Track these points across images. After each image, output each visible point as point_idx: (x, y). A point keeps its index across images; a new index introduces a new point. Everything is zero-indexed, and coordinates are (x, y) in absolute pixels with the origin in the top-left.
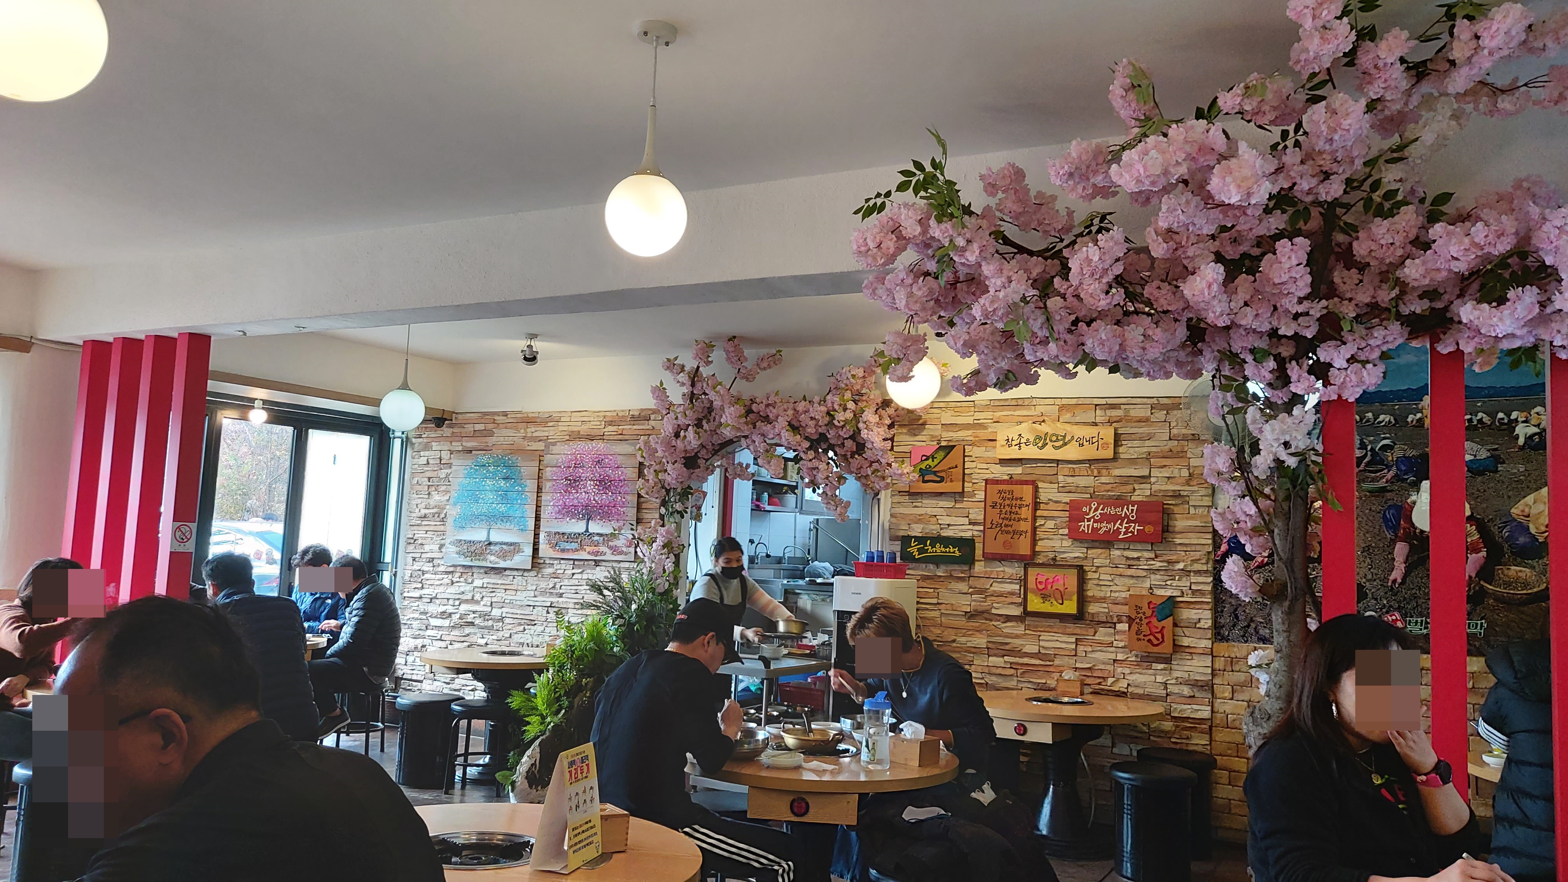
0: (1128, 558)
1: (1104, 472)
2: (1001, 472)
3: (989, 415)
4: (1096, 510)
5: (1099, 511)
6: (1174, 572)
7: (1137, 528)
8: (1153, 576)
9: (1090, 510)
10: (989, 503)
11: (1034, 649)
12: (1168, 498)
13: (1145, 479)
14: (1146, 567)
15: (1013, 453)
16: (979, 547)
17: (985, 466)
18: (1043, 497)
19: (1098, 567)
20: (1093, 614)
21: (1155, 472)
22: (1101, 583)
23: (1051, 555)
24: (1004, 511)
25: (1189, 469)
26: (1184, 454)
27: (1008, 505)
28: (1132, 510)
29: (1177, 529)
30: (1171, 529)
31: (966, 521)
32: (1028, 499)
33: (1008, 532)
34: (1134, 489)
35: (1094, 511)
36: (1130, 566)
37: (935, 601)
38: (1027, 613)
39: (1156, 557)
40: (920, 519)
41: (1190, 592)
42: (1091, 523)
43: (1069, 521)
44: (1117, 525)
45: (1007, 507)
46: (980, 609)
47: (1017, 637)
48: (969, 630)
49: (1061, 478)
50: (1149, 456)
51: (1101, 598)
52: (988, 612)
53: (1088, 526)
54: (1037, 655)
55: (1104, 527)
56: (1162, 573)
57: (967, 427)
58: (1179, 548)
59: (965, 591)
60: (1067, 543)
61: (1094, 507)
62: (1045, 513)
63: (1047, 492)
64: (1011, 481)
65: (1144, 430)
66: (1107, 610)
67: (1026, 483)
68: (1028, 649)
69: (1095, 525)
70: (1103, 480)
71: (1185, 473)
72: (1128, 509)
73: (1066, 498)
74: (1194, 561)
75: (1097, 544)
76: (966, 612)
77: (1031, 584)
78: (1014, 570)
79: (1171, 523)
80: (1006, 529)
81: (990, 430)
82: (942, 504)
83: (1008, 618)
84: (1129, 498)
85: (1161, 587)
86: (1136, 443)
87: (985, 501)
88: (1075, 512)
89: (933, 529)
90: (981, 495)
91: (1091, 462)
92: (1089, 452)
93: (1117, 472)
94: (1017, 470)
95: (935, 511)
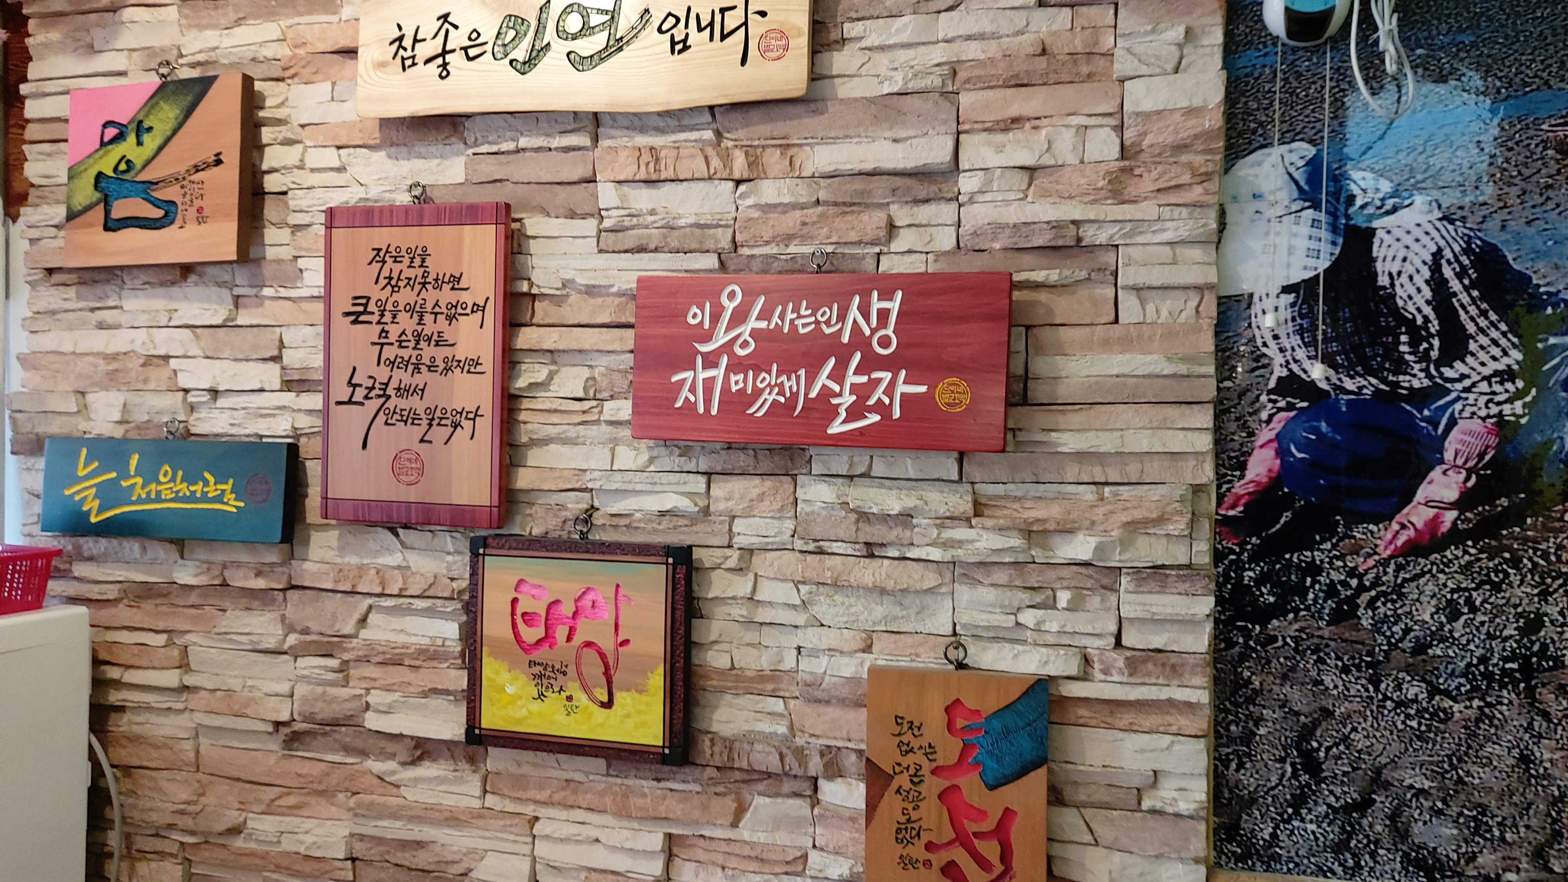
0: (863, 516)
1: (772, 156)
2: (381, 176)
4: (739, 317)
5: (753, 323)
6: (1051, 575)
7: (902, 388)
8: (964, 592)
9: (715, 318)
10: (342, 303)
11: (515, 871)
12: (1028, 259)
13: (935, 181)
14: (936, 554)
15: (426, 93)
17: (331, 158)
18: (544, 271)
19: (749, 552)
20: (729, 744)
21: (976, 150)
22: (764, 615)
23: (576, 504)
24: (394, 332)
25: (1120, 128)
26: (1100, 63)
27: (410, 309)
28: (883, 315)
29: (1064, 392)
30: (1038, 392)
32: (485, 282)
33: (409, 418)
34: (892, 228)
35: (731, 325)
36: (871, 551)
37: (171, 678)
38: (481, 734)
39: (979, 508)
40: (113, 373)
41: (1118, 660)
42: (719, 373)
43: (637, 367)
44: (823, 379)
45: (403, 317)
46: (324, 711)
47: (454, 820)
48: (289, 790)
49: (609, 194)
50: (952, 81)
51: (761, 677)
52: (350, 721)
53: (709, 383)
55: (770, 388)
56: (1001, 576)
58: (1072, 472)
59: (270, 643)
60: (632, 454)
61: (730, 306)
62: (550, 339)
63: (557, 251)
64: (422, 210)
66: (782, 729)
67: (478, 216)
68: (494, 868)
69: (737, 381)
70: (770, 191)
72: (865, 312)
73: (627, 273)
74: (1133, 527)
75: (742, 460)
76: (278, 724)
77: (496, 620)
78: (435, 563)
79: (1040, 365)
80: (403, 404)
82: (182, 310)
83: (421, 750)
84: (869, 265)
85: (998, 637)
86: (902, 28)
87: (327, 298)
88: (659, 330)
89: (156, 407)
90: (315, 274)
91: (720, 116)
92: (712, 73)
93: (822, 156)
95: (161, 340)
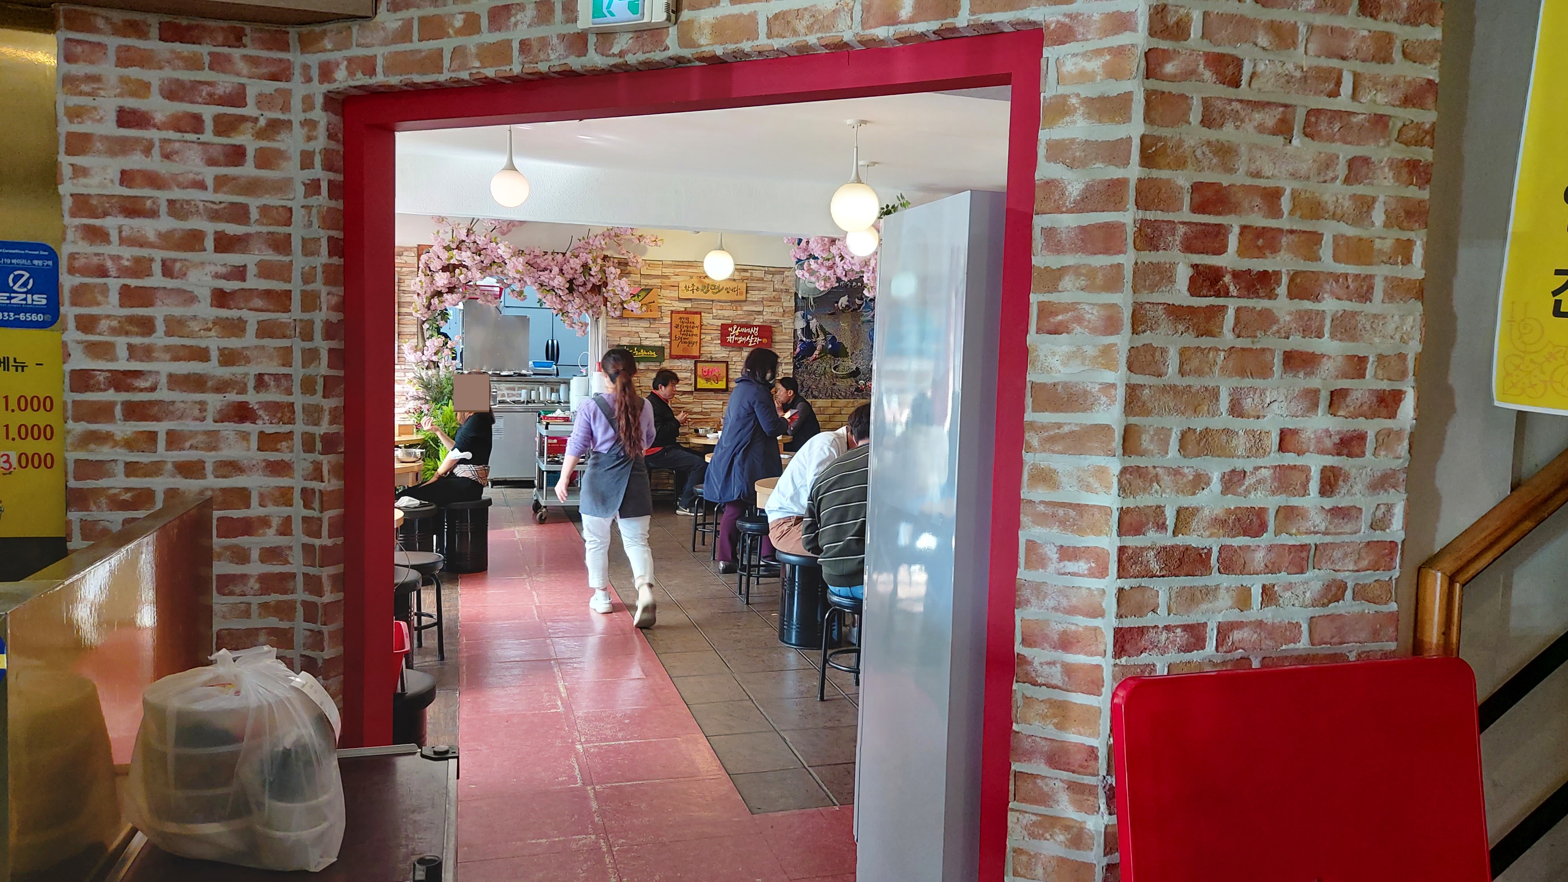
1: (739, 308)
2: (680, 306)
3: (672, 270)
4: (736, 329)
5: (738, 330)
9: (733, 330)
10: (674, 325)
11: (699, 410)
12: (772, 324)
13: (760, 313)
15: (689, 295)
16: (667, 351)
17: (669, 302)
18: (705, 322)
19: (735, 362)
21: (766, 309)
23: (709, 356)
24: (682, 330)
25: (783, 308)
26: (780, 299)
27: (685, 326)
28: (756, 330)
29: (776, 341)
30: (773, 341)
31: (658, 335)
32: (697, 323)
33: (684, 342)
34: (755, 318)
35: (735, 331)
38: (696, 389)
40: (629, 334)
42: (733, 337)
43: (721, 336)
45: (684, 328)
47: (689, 403)
49: (714, 311)
50: (762, 301)
53: (732, 339)
54: (701, 413)
55: (741, 339)
57: (657, 277)
60: (718, 348)
62: (706, 331)
63: (707, 319)
64: (686, 312)
65: (760, 285)
67: (696, 313)
68: (695, 410)
69: (736, 338)
70: (739, 312)
71: (781, 310)
72: (753, 330)
73: (720, 322)
77: (699, 372)
78: (689, 364)
80: (684, 340)
81: (672, 280)
82: (642, 325)
83: (684, 393)
84: (753, 323)
86: (757, 292)
87: (671, 323)
88: (725, 330)
89: (636, 341)
90: (667, 320)
91: (731, 302)
92: (733, 296)
93: (745, 308)
94: (689, 305)
95: (638, 330)
